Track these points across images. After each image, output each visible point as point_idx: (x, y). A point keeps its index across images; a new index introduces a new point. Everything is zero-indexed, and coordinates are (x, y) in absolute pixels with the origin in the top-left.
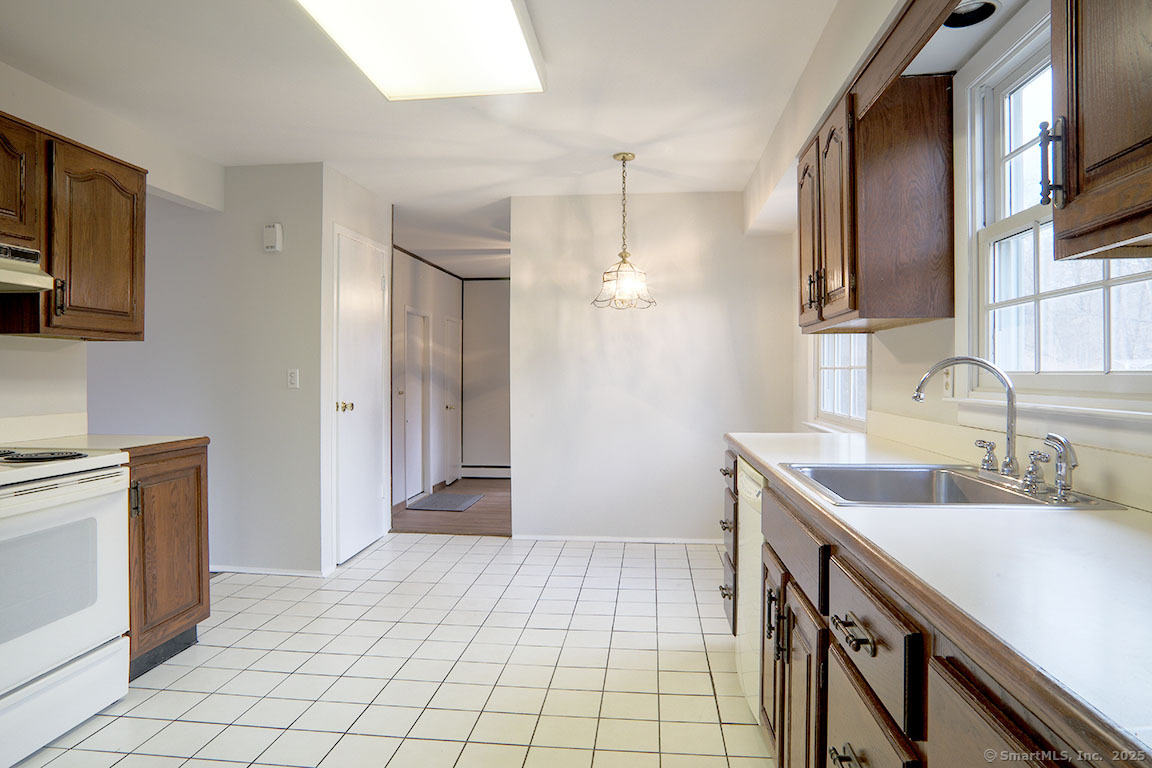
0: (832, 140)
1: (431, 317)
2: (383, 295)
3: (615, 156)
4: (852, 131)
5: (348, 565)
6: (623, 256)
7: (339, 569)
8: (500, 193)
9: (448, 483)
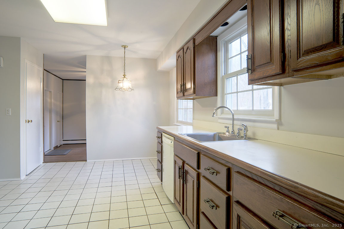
0: (188, 49)
1: (53, 92)
2: (41, 84)
3: (122, 46)
4: (194, 48)
5: (30, 175)
6: (124, 76)
7: (27, 177)
8: (83, 54)
9: (58, 146)
